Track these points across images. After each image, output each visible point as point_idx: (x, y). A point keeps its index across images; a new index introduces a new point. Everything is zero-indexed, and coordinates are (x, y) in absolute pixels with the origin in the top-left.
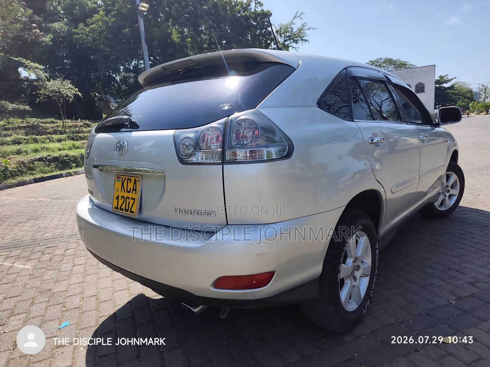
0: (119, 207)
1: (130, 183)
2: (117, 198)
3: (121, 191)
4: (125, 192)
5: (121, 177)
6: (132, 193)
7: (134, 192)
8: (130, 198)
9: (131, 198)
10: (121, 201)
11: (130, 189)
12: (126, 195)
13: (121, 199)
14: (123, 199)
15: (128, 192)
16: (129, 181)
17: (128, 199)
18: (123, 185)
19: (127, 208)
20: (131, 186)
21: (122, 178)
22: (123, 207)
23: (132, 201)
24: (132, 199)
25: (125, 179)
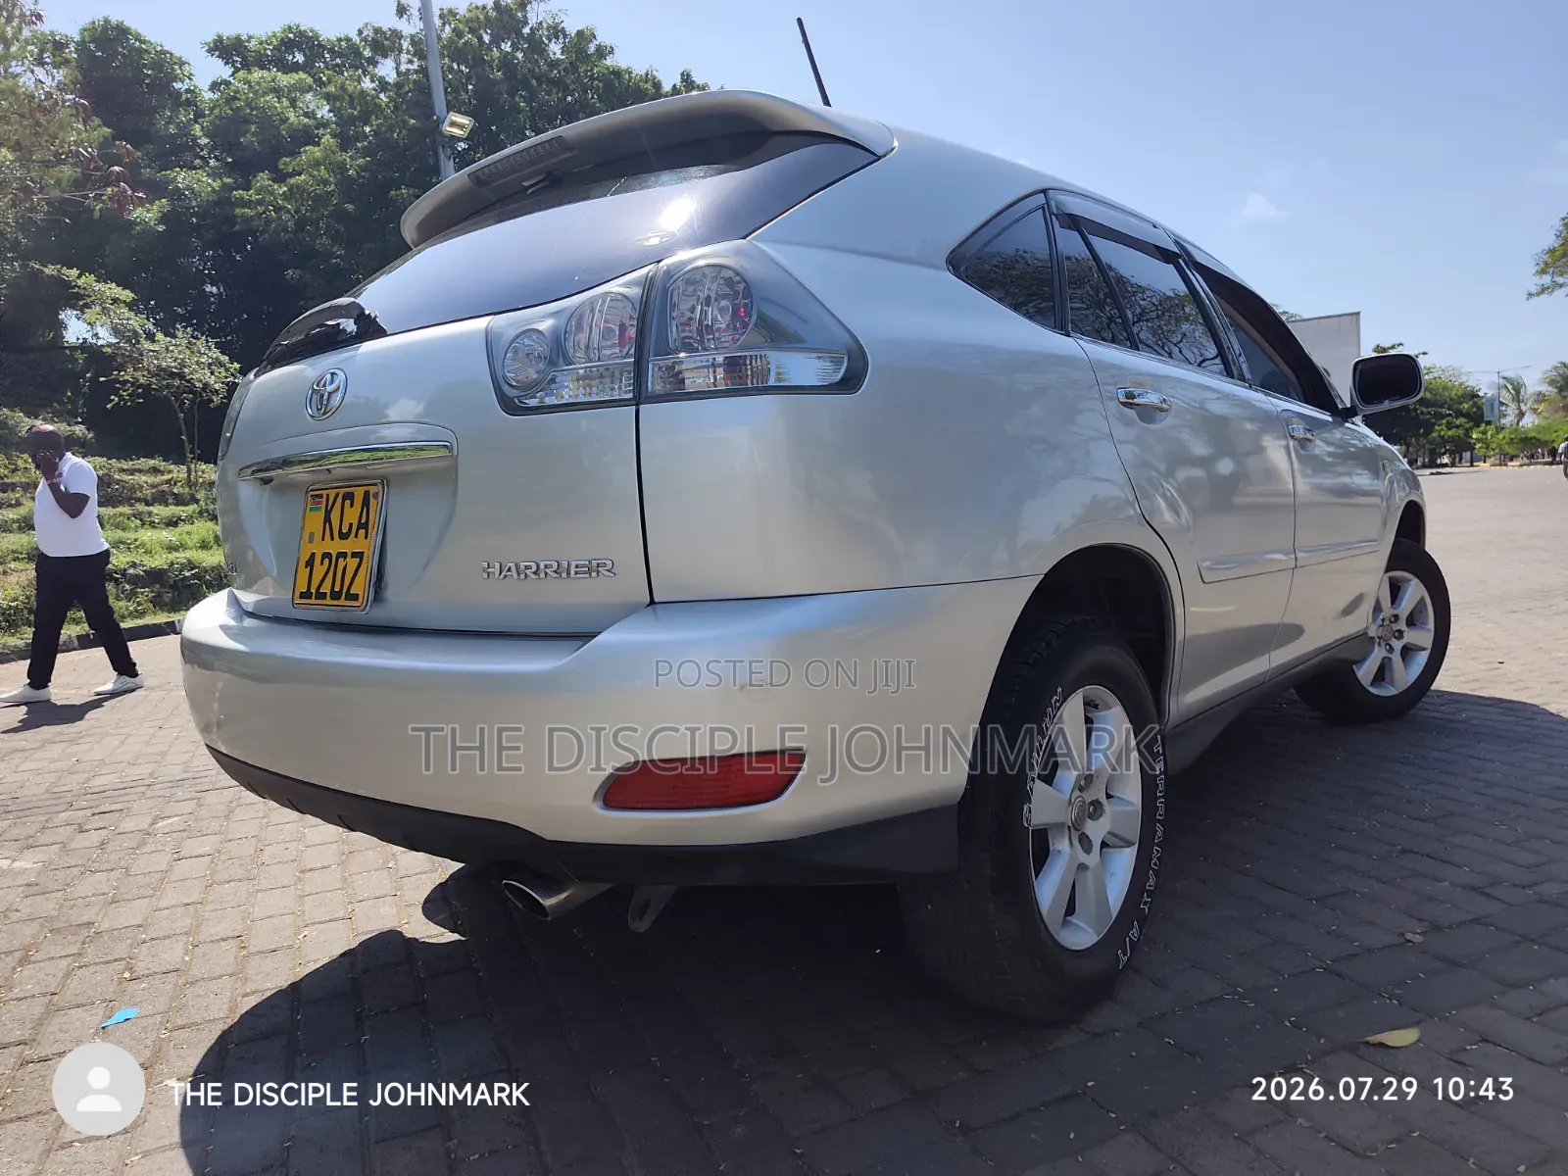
0: (313, 591)
1: (352, 505)
2: (310, 563)
3: (323, 539)
4: (332, 539)
5: (324, 493)
6: (356, 536)
7: (362, 532)
8: (349, 555)
9: (353, 553)
10: (319, 571)
11: (351, 525)
12: (335, 547)
13: (322, 564)
14: (327, 561)
15: (343, 536)
16: (348, 502)
17: (341, 560)
18: (327, 519)
19: (337, 589)
20: (352, 515)
21: (328, 495)
22: (326, 588)
23: (353, 563)
24: (354, 555)
25: (337, 495)
